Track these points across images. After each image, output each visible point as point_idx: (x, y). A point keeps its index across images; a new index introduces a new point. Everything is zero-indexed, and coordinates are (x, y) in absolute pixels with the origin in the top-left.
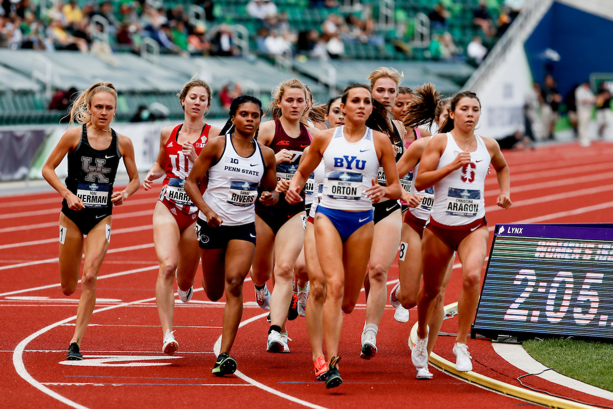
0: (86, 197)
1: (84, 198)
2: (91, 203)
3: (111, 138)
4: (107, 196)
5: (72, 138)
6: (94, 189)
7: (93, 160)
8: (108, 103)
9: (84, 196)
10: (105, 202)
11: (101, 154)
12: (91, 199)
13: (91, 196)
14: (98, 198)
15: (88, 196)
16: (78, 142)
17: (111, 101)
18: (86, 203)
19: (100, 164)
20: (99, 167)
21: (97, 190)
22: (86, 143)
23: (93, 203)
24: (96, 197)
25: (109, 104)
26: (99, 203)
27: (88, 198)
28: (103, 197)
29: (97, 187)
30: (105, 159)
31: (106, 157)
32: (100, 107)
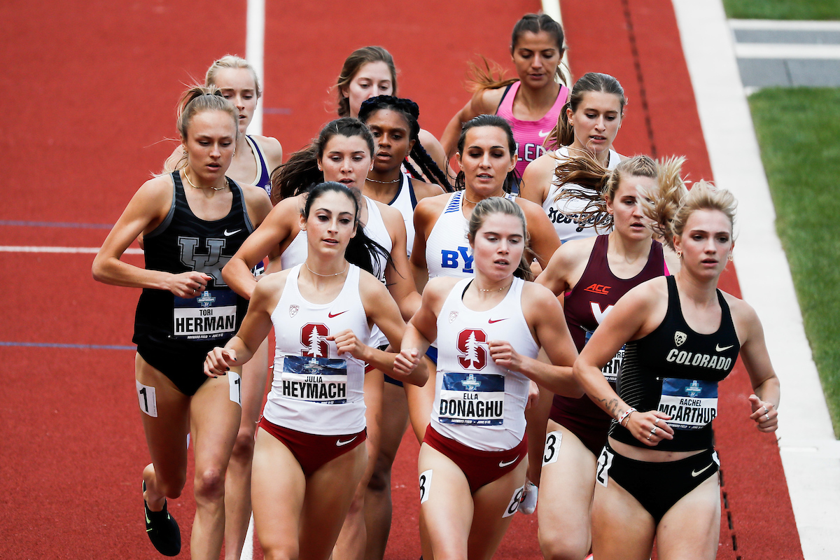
0: (192, 322)
1: (188, 325)
2: (204, 332)
3: (230, 195)
4: (235, 314)
5: (159, 198)
6: (206, 304)
7: (202, 242)
8: (224, 133)
9: (188, 319)
10: (232, 327)
11: (214, 228)
12: (203, 324)
13: (203, 317)
14: (217, 319)
15: (196, 319)
16: (168, 205)
17: (227, 127)
18: (194, 333)
19: (216, 248)
20: (214, 255)
21: (214, 305)
22: (184, 210)
23: (208, 332)
24: (214, 319)
25: (224, 135)
26: (220, 330)
27: (196, 324)
28: (228, 317)
29: (213, 299)
30: (224, 237)
31: (226, 234)
32: (207, 141)
